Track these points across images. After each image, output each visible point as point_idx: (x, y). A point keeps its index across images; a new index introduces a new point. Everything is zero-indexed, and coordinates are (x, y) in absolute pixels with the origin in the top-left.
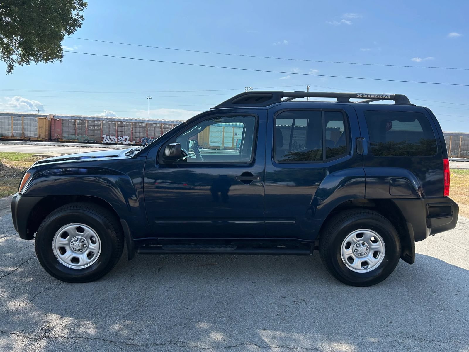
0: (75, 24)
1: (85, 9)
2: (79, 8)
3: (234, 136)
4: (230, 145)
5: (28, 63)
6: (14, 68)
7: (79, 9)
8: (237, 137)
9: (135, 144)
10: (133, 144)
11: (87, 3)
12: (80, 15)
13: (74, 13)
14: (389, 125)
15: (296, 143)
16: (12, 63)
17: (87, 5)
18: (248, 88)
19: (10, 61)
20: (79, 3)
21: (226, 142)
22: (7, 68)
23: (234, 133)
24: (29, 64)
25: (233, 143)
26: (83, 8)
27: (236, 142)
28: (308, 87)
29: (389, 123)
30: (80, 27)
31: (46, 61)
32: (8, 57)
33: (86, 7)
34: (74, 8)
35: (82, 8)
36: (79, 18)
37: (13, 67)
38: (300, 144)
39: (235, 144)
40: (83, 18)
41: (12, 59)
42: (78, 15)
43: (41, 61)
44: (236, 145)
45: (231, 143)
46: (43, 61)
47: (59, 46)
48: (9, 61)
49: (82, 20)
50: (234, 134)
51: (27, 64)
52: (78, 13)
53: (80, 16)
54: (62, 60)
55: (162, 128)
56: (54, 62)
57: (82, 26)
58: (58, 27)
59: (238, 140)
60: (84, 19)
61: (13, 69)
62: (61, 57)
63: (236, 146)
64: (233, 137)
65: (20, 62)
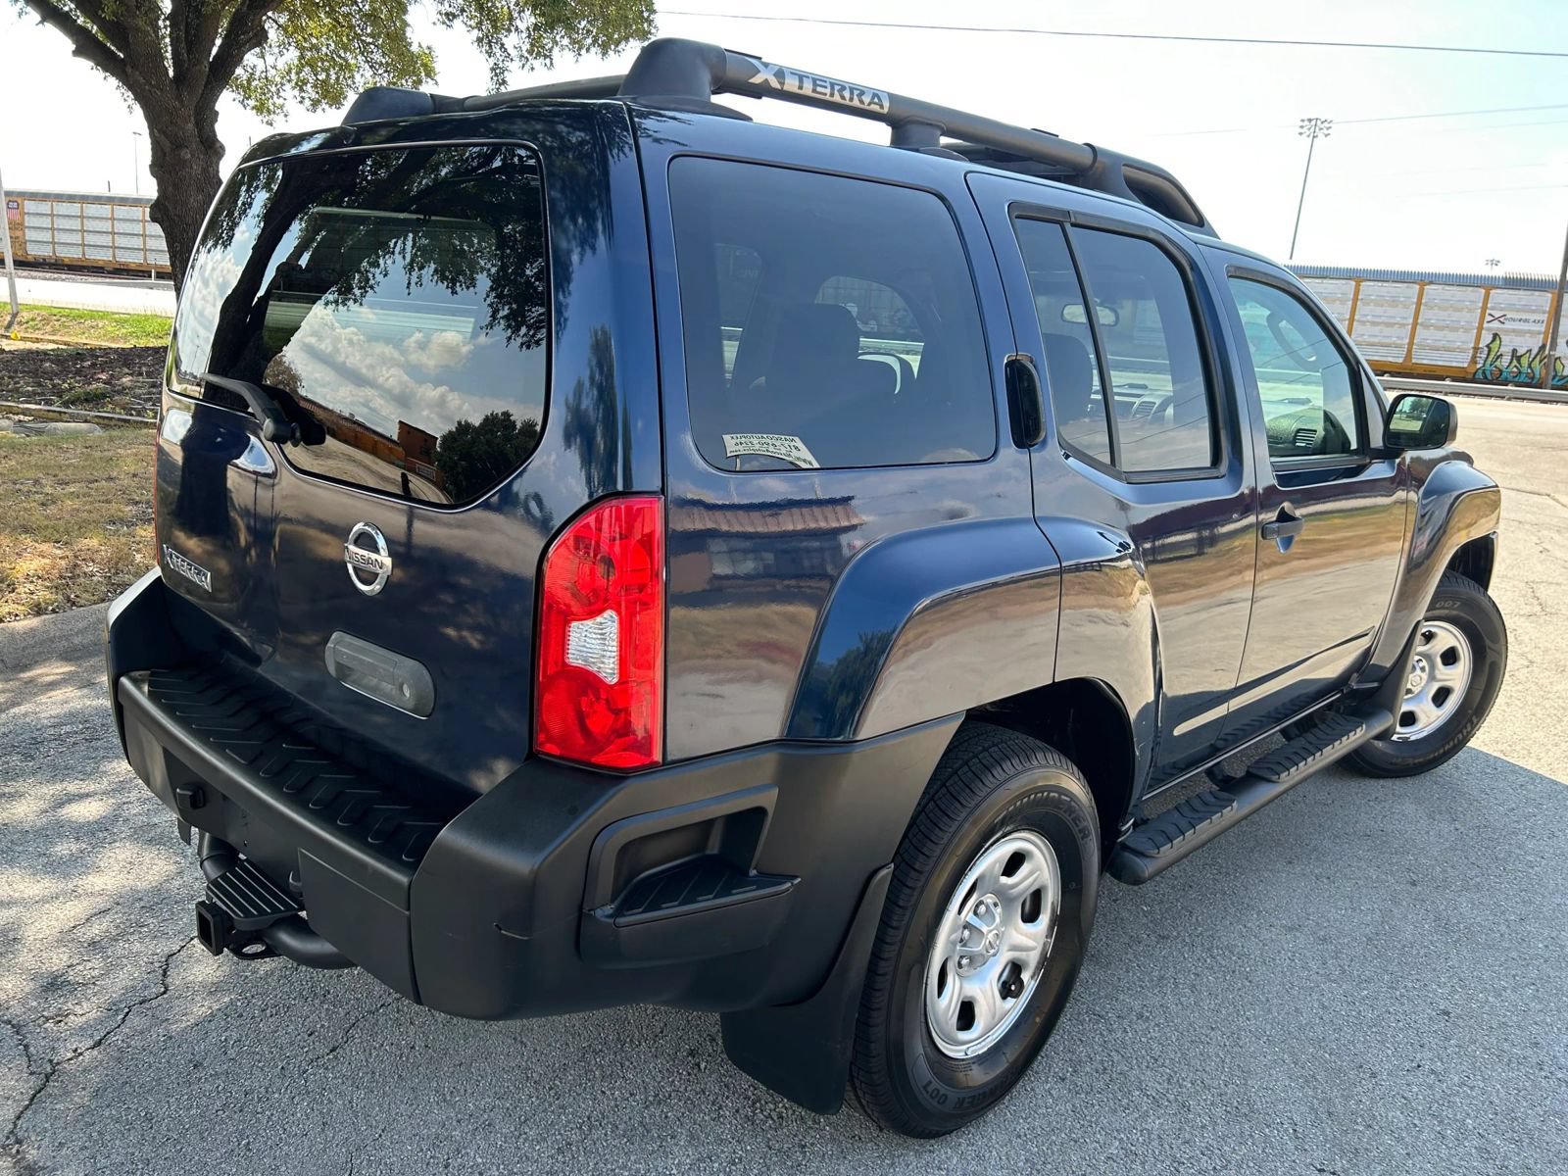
5: (548, 61)
6: (508, 77)
9: (876, 330)
10: (868, 330)
15: (1497, 342)
16: (503, 61)
18: (1313, 123)
19: (498, 56)
24: (551, 63)
31: (604, 51)
37: (506, 73)
38: (1515, 350)
41: (503, 47)
43: (588, 50)
46: (593, 50)
48: (495, 56)
51: (546, 65)
56: (623, 54)
61: (505, 82)
65: (526, 55)
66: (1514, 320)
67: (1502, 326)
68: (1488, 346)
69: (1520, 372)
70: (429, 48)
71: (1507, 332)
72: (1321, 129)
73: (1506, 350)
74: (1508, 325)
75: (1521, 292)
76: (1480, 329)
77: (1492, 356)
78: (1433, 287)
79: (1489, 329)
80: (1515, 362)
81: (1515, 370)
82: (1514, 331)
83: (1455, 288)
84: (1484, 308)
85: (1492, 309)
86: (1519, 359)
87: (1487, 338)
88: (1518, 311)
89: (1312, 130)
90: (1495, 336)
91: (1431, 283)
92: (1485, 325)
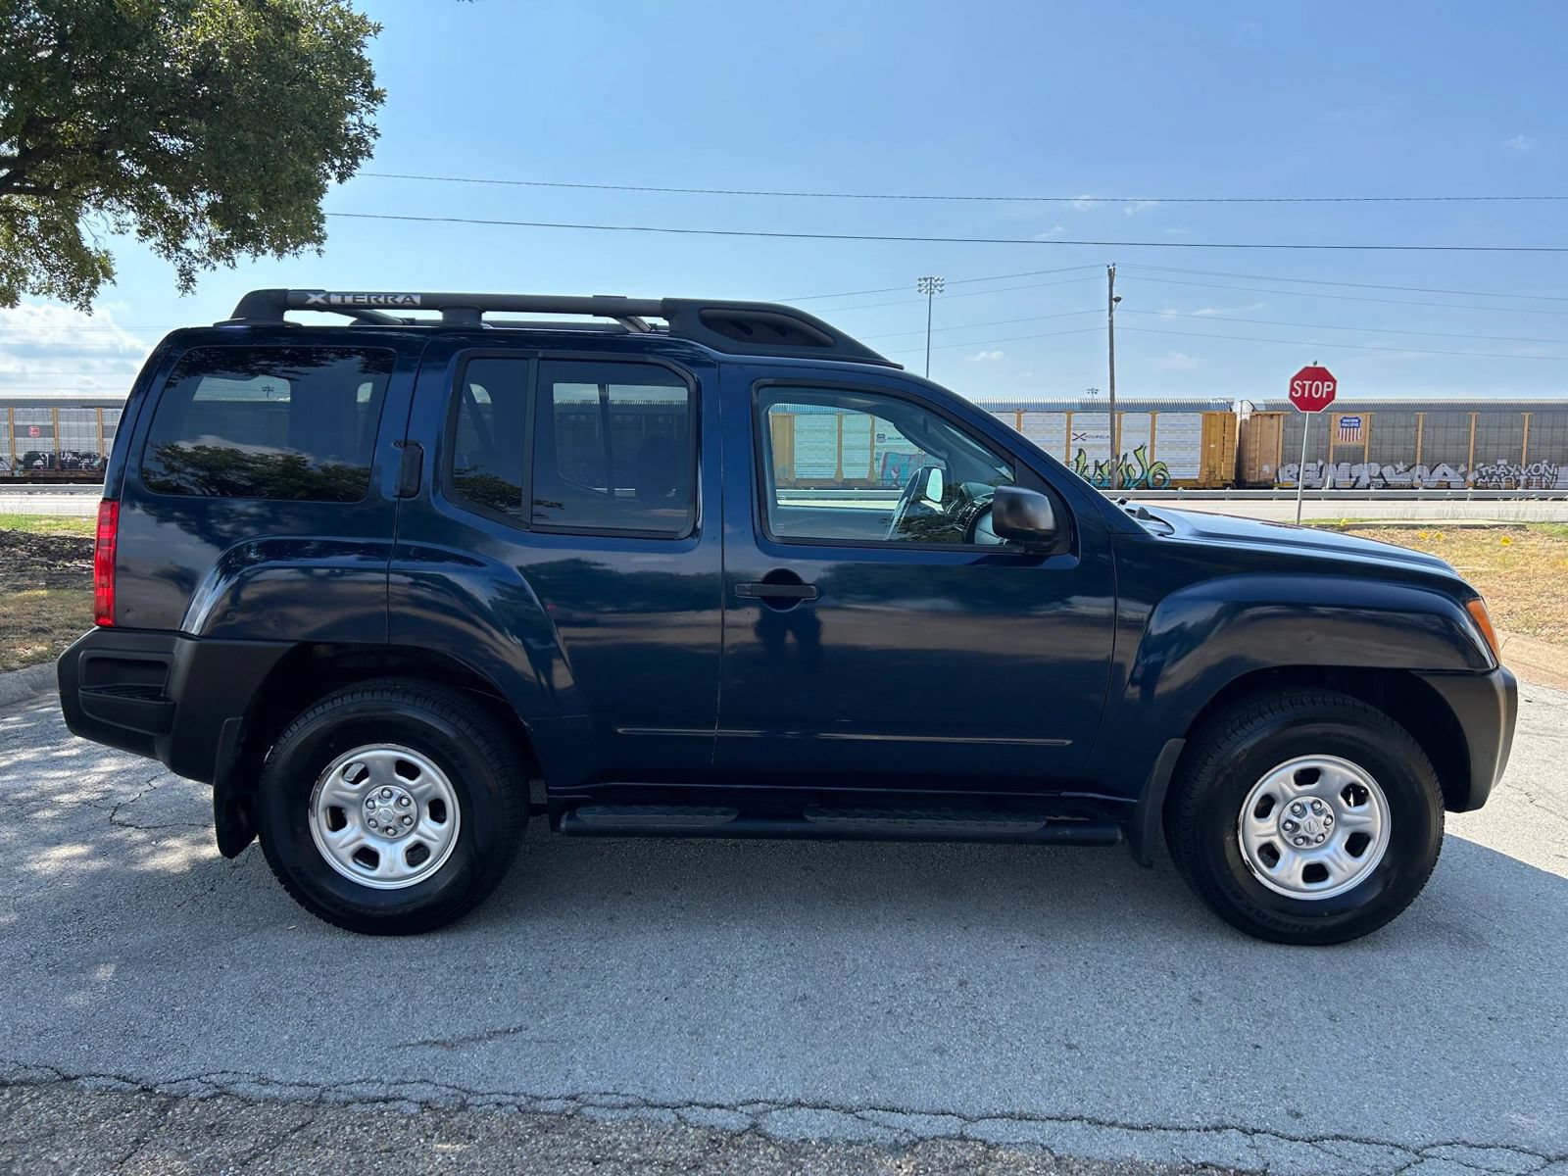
0: (355, 150)
1: (380, 106)
2: (363, 106)
3: (876, 443)
4: (862, 473)
5: (230, 262)
6: (196, 276)
7: (364, 110)
8: (885, 447)
11: (384, 90)
12: (367, 124)
13: (351, 119)
14: (1326, 390)
15: (1083, 455)
16: (190, 263)
17: (385, 96)
19: (184, 259)
20: (364, 92)
21: (848, 465)
22: (178, 278)
23: (876, 434)
24: (234, 264)
25: (872, 467)
26: (375, 105)
27: (881, 462)
28: (1110, 271)
29: (1326, 383)
30: (370, 156)
31: (280, 251)
32: (178, 249)
33: (382, 101)
34: (352, 110)
35: (372, 106)
36: (366, 134)
37: (193, 273)
38: (1096, 462)
39: (878, 469)
40: (378, 132)
41: (188, 252)
42: (362, 125)
43: (264, 253)
44: (883, 472)
45: (864, 465)
46: (270, 252)
47: (316, 211)
48: (181, 259)
49: (375, 137)
50: (876, 437)
51: (229, 265)
52: (361, 119)
53: (367, 127)
54: (322, 247)
55: (644, 427)
56: (301, 256)
57: (373, 152)
58: (311, 163)
59: (886, 454)
60: (379, 135)
61: (193, 280)
62: (320, 240)
63: (882, 475)
64: (872, 447)
65: (207, 257)
66: (1093, 437)
67: (1084, 442)
68: (1076, 460)
69: (1103, 479)
70: (105, 252)
71: (1090, 447)
72: (935, 286)
73: (1090, 462)
74: (1089, 442)
75: (1094, 414)
76: (1068, 446)
77: (1080, 468)
78: (1027, 414)
79: (1075, 446)
80: (1098, 472)
81: (1099, 477)
82: (1094, 446)
83: (1044, 414)
84: (1069, 429)
85: (1075, 429)
86: (1101, 468)
87: (1074, 453)
88: (1095, 429)
89: (929, 287)
90: (1080, 451)
91: (1026, 411)
92: (1072, 442)
